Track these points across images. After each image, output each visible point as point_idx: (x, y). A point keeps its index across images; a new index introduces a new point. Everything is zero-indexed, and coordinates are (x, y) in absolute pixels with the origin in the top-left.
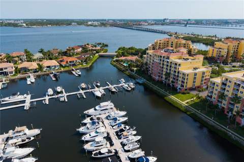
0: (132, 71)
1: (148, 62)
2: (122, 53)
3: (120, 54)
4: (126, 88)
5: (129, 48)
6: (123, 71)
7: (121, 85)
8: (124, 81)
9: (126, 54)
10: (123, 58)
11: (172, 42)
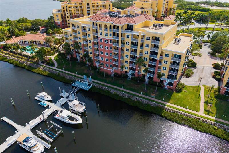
0: (50, 63)
1: (81, 41)
2: (9, 30)
3: (7, 32)
4: (68, 121)
5: (19, 21)
6: (30, 69)
7: (47, 113)
8: (49, 98)
9: (17, 31)
10: (15, 40)
11: (88, 4)
